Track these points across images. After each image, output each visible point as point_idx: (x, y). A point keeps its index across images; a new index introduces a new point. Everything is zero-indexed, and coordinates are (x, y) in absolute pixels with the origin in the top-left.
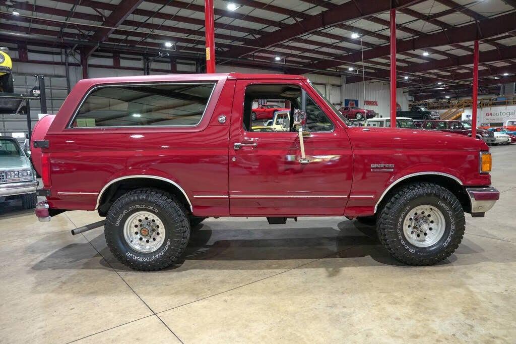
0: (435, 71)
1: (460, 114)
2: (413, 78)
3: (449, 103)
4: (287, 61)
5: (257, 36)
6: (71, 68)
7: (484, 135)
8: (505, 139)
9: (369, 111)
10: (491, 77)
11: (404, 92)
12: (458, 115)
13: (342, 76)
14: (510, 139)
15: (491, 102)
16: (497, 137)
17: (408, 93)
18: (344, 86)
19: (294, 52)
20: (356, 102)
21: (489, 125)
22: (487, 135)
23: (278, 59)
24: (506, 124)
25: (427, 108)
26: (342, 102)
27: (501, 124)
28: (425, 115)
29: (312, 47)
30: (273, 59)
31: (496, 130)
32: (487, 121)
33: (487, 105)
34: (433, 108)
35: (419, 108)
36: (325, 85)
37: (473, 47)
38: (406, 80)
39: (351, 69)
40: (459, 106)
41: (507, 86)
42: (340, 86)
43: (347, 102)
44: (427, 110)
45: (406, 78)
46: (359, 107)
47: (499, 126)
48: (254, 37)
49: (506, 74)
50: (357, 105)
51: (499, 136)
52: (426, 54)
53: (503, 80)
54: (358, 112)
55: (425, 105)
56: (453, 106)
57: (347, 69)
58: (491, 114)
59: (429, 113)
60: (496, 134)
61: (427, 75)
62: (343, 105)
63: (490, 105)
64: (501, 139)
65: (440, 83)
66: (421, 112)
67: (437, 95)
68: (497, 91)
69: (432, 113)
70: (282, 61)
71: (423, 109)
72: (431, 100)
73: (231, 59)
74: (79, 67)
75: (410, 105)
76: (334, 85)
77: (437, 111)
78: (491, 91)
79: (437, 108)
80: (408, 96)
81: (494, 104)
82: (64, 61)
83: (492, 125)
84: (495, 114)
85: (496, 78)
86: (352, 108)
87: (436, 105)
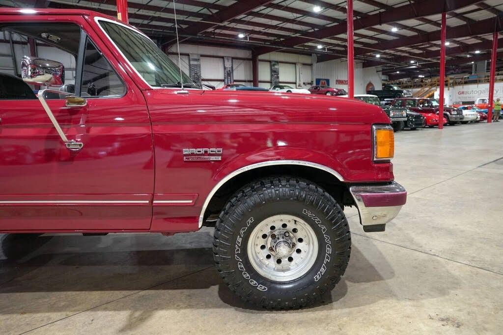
0: (407, 49)
1: (432, 92)
2: (385, 56)
3: (422, 81)
4: (251, 39)
5: (215, 11)
6: (17, 47)
7: (453, 113)
8: (474, 117)
9: (340, 90)
10: (463, 55)
11: (377, 71)
12: (431, 94)
13: (313, 55)
14: (479, 117)
15: (463, 81)
16: (466, 115)
17: (381, 73)
18: (315, 65)
19: (257, 29)
20: (328, 81)
21: (461, 103)
22: (455, 113)
23: (241, 36)
24: (477, 103)
25: (400, 87)
26: (312, 82)
27: (473, 103)
28: (398, 94)
29: (275, 23)
30: (235, 37)
31: (467, 108)
32: (459, 100)
33: (460, 84)
34: (406, 87)
35: (392, 87)
36: (295, 64)
37: (440, 22)
38: (378, 58)
39: (320, 47)
40: (432, 85)
41: (479, 64)
42: (311, 65)
43: (318, 81)
44: (400, 89)
45: (378, 56)
46: (331, 86)
47: (469, 104)
48: (211, 12)
49: (477, 52)
50: (328, 84)
51: (468, 114)
52: (394, 30)
53: (475, 58)
54: (328, 91)
55: (399, 84)
56: (425, 85)
57: (316, 47)
58: (463, 93)
59: (402, 92)
60: (465, 112)
61: (399, 53)
62: (314, 85)
63: (462, 83)
64: (470, 116)
65: (412, 62)
66: (394, 91)
67: (411, 74)
68: (468, 69)
69: (405, 91)
70: (245, 38)
71: (396, 88)
72: (405, 79)
73: (189, 37)
74: (26, 46)
75: (383, 85)
76: (304, 64)
77: (410, 90)
78: (464, 70)
79: (411, 87)
80: (381, 75)
81: (466, 83)
82: (7, 38)
83: (464, 103)
84: (467, 93)
85: (468, 56)
86: (323, 87)
87: (409, 84)
